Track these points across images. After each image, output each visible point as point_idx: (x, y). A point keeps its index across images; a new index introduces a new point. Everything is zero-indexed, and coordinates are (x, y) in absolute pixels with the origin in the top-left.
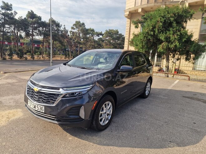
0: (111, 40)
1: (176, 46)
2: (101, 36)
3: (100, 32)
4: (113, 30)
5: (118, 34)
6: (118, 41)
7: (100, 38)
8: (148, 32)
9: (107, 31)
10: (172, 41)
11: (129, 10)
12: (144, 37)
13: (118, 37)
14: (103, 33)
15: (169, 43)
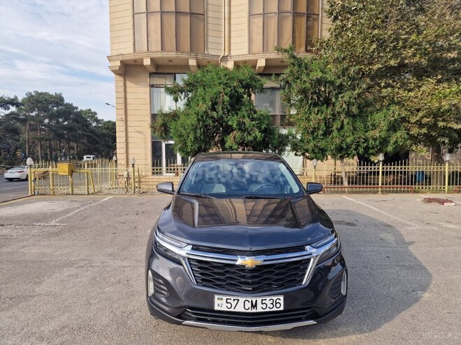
0: (45, 117)
1: (255, 138)
2: (13, 109)
3: (12, 97)
4: (46, 94)
5: (61, 105)
6: (64, 121)
7: (12, 113)
8: (206, 112)
9: (33, 96)
10: (250, 129)
11: (121, 58)
12: (199, 120)
13: (65, 112)
14: (20, 99)
15: (244, 133)
